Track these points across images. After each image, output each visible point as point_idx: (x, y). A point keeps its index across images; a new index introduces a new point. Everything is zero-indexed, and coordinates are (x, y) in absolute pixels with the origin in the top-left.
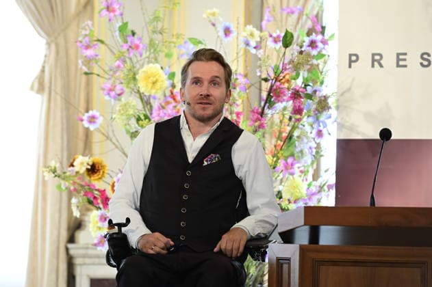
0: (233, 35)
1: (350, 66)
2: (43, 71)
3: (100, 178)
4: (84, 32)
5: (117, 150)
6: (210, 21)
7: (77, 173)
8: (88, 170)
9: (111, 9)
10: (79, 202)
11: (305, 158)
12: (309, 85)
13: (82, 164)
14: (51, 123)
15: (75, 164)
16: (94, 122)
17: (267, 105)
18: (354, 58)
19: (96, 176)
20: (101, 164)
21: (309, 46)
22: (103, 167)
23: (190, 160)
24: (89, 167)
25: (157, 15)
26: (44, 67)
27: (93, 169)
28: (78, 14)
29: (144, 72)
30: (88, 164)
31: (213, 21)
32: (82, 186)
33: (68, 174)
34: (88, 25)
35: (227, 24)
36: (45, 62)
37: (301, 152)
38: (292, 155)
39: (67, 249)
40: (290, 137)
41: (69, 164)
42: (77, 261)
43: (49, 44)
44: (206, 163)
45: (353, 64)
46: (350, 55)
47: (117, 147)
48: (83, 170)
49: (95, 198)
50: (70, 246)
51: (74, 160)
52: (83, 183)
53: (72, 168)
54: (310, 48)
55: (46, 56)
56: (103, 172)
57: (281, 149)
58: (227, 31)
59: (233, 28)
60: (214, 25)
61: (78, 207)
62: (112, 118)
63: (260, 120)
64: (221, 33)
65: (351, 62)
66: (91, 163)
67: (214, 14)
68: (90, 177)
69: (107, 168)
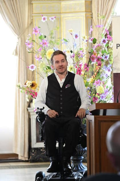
0: (78, 37)
1: (117, 48)
2: (17, 48)
3: (35, 88)
4: (28, 38)
5: (41, 77)
6: (70, 33)
7: (27, 87)
8: (31, 86)
9: (36, 31)
10: (28, 97)
11: (104, 79)
12: (104, 55)
13: (29, 83)
14: (20, 66)
15: (26, 84)
16: (33, 68)
17: (89, 63)
18: (118, 45)
19: (34, 88)
20: (35, 83)
21: (103, 42)
22: (36, 84)
23: (61, 87)
24: (31, 85)
25: (52, 32)
26: (17, 46)
27: (33, 85)
28: (28, 27)
29: (48, 52)
30: (31, 84)
31: (71, 33)
32: (29, 91)
33: (24, 87)
34: (29, 36)
35: (76, 34)
36: (17, 45)
37: (103, 77)
38: (99, 79)
39: (28, 110)
40: (98, 72)
41: (25, 84)
42: (31, 114)
43: (18, 38)
44: (66, 87)
45: (118, 47)
46: (117, 44)
47: (41, 76)
48: (29, 86)
49: (33, 95)
50: (28, 108)
51: (26, 82)
52: (29, 90)
53: (25, 85)
54: (103, 43)
55: (17, 42)
56: (36, 86)
57: (96, 76)
58: (76, 36)
59: (78, 35)
60: (72, 34)
61: (28, 98)
62: (38, 68)
63: (87, 68)
64: (74, 37)
65: (117, 47)
66: (32, 83)
67: (71, 31)
68: (32, 88)
69: (37, 85)
